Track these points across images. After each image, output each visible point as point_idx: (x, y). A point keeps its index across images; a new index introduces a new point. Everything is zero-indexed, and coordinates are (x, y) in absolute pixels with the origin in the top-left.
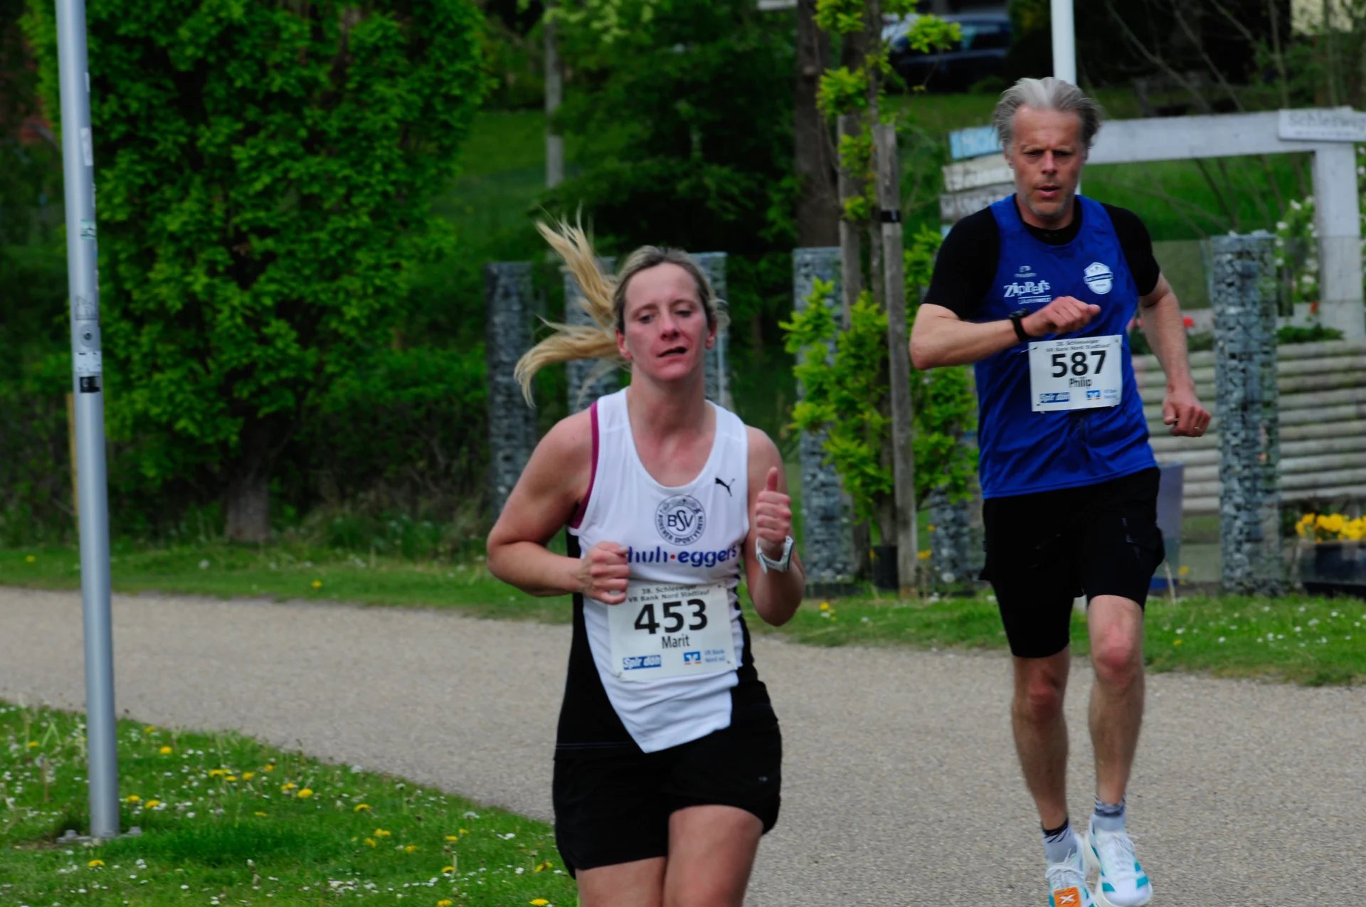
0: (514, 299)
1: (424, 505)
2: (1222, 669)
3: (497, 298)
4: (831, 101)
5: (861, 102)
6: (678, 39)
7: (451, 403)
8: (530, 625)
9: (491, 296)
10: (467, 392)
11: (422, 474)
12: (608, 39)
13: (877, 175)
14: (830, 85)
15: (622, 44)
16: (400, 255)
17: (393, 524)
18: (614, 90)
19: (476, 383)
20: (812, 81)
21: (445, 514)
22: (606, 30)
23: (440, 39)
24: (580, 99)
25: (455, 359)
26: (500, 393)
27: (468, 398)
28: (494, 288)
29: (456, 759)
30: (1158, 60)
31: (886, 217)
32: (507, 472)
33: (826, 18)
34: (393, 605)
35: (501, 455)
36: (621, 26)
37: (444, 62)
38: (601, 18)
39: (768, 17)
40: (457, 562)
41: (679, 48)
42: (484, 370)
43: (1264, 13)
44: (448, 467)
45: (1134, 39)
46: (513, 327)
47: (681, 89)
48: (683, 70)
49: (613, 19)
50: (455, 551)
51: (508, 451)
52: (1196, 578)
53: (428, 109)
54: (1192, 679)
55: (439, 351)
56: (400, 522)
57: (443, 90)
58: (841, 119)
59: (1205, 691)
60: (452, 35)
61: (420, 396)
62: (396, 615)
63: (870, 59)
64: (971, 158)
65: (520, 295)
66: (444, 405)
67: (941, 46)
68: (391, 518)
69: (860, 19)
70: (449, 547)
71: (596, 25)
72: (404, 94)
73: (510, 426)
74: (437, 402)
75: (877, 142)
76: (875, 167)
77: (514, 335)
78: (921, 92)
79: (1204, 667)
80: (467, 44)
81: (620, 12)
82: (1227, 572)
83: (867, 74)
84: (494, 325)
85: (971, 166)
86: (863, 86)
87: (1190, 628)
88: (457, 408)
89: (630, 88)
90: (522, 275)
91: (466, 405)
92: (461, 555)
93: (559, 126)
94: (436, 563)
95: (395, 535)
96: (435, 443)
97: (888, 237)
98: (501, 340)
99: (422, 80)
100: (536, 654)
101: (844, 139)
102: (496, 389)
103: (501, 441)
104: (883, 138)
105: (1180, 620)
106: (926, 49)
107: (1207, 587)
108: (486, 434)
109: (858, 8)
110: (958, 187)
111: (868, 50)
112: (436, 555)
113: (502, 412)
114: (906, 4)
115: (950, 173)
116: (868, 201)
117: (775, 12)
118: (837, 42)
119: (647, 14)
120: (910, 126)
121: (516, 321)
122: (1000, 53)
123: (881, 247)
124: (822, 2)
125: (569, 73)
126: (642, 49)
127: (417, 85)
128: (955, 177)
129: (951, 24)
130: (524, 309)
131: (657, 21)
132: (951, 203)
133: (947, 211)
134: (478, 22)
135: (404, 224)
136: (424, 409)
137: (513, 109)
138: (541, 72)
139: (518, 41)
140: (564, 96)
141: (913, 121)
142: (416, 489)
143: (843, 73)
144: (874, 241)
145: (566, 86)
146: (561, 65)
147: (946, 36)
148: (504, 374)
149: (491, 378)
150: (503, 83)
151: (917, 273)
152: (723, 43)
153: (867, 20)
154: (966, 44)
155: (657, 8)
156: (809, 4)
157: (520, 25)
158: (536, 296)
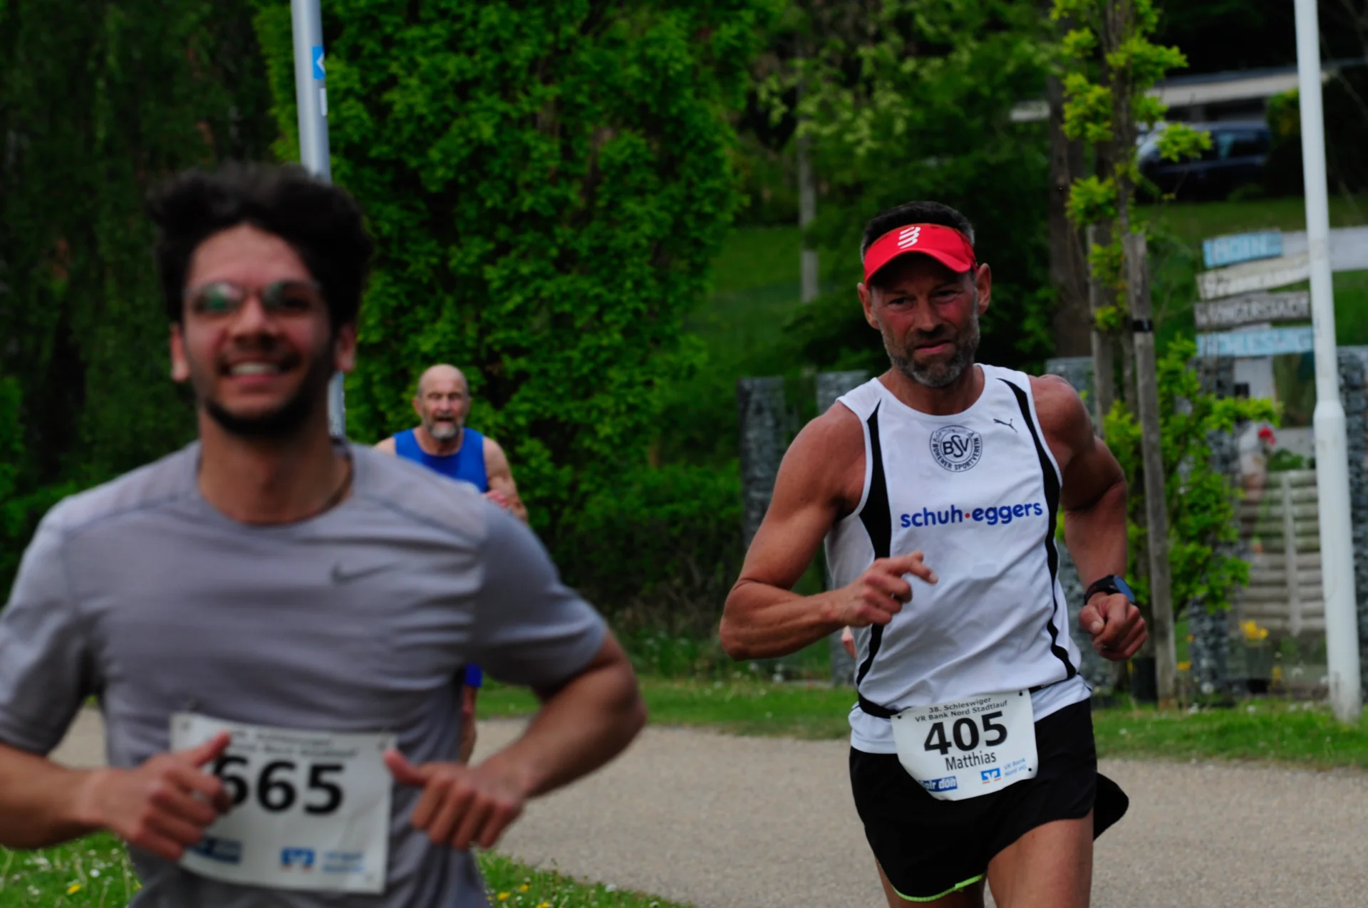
0: (767, 415)
1: (682, 623)
3: (750, 413)
4: (1080, 211)
5: (1111, 211)
6: (930, 152)
7: (706, 520)
8: (787, 742)
9: (744, 411)
10: (722, 507)
11: (678, 591)
12: (861, 151)
13: (1127, 284)
14: (1079, 194)
15: (874, 156)
16: (653, 373)
17: (650, 642)
18: (868, 203)
19: (731, 499)
20: (1063, 192)
21: (701, 632)
22: (859, 142)
23: (691, 156)
24: (834, 213)
25: (708, 475)
26: (754, 509)
27: (723, 515)
28: (747, 403)
29: (712, 876)
31: (1138, 326)
33: (1073, 128)
36: (874, 138)
37: (695, 179)
38: (854, 131)
39: (1021, 128)
40: (714, 679)
41: (932, 162)
42: (738, 486)
44: (705, 583)
46: (766, 443)
48: (936, 183)
49: (865, 131)
50: (711, 669)
53: (678, 226)
55: (694, 468)
56: (657, 640)
57: (695, 207)
58: (1091, 230)
60: (703, 152)
61: (675, 513)
63: (1119, 168)
64: (1225, 266)
65: (774, 411)
66: (699, 522)
67: (1192, 154)
68: (648, 636)
69: (1110, 129)
70: (706, 664)
71: (849, 138)
72: (654, 211)
74: (692, 519)
75: (1127, 251)
76: (1126, 275)
77: (768, 451)
78: (1171, 202)
80: (719, 162)
81: (873, 126)
83: (1116, 183)
84: (747, 440)
85: (1225, 274)
86: (1112, 195)
88: (712, 524)
90: (775, 390)
91: (721, 522)
92: (718, 673)
93: (812, 241)
94: (692, 681)
95: (652, 653)
96: (691, 560)
97: (1141, 347)
98: (754, 456)
99: (672, 198)
100: (793, 770)
101: (1095, 249)
102: (750, 505)
104: (1134, 247)
106: (1175, 158)
109: (1106, 118)
110: (1210, 295)
111: (1118, 159)
112: (693, 672)
114: (1154, 112)
115: (1203, 282)
116: (1120, 310)
117: (1028, 123)
118: (1090, 153)
119: (900, 126)
120: (1162, 234)
121: (769, 436)
122: (1259, 160)
123: (1134, 357)
124: (1070, 112)
125: (824, 188)
126: (895, 163)
127: (667, 202)
128: (1209, 286)
129: (1201, 132)
130: (778, 424)
131: (909, 133)
132: (1204, 311)
133: (1201, 319)
134: (729, 139)
135: (656, 341)
136: (680, 527)
137: (769, 224)
138: (795, 187)
139: (772, 156)
140: (818, 211)
141: (1168, 229)
142: (672, 606)
143: (1093, 182)
144: (1127, 350)
145: (821, 201)
146: (815, 180)
147: (1196, 145)
148: (758, 490)
149: (745, 494)
150: (757, 200)
151: (1171, 382)
152: (977, 155)
153: (1117, 129)
154: (1224, 152)
155: (909, 120)
156: (1057, 114)
157: (774, 141)
158: (789, 411)
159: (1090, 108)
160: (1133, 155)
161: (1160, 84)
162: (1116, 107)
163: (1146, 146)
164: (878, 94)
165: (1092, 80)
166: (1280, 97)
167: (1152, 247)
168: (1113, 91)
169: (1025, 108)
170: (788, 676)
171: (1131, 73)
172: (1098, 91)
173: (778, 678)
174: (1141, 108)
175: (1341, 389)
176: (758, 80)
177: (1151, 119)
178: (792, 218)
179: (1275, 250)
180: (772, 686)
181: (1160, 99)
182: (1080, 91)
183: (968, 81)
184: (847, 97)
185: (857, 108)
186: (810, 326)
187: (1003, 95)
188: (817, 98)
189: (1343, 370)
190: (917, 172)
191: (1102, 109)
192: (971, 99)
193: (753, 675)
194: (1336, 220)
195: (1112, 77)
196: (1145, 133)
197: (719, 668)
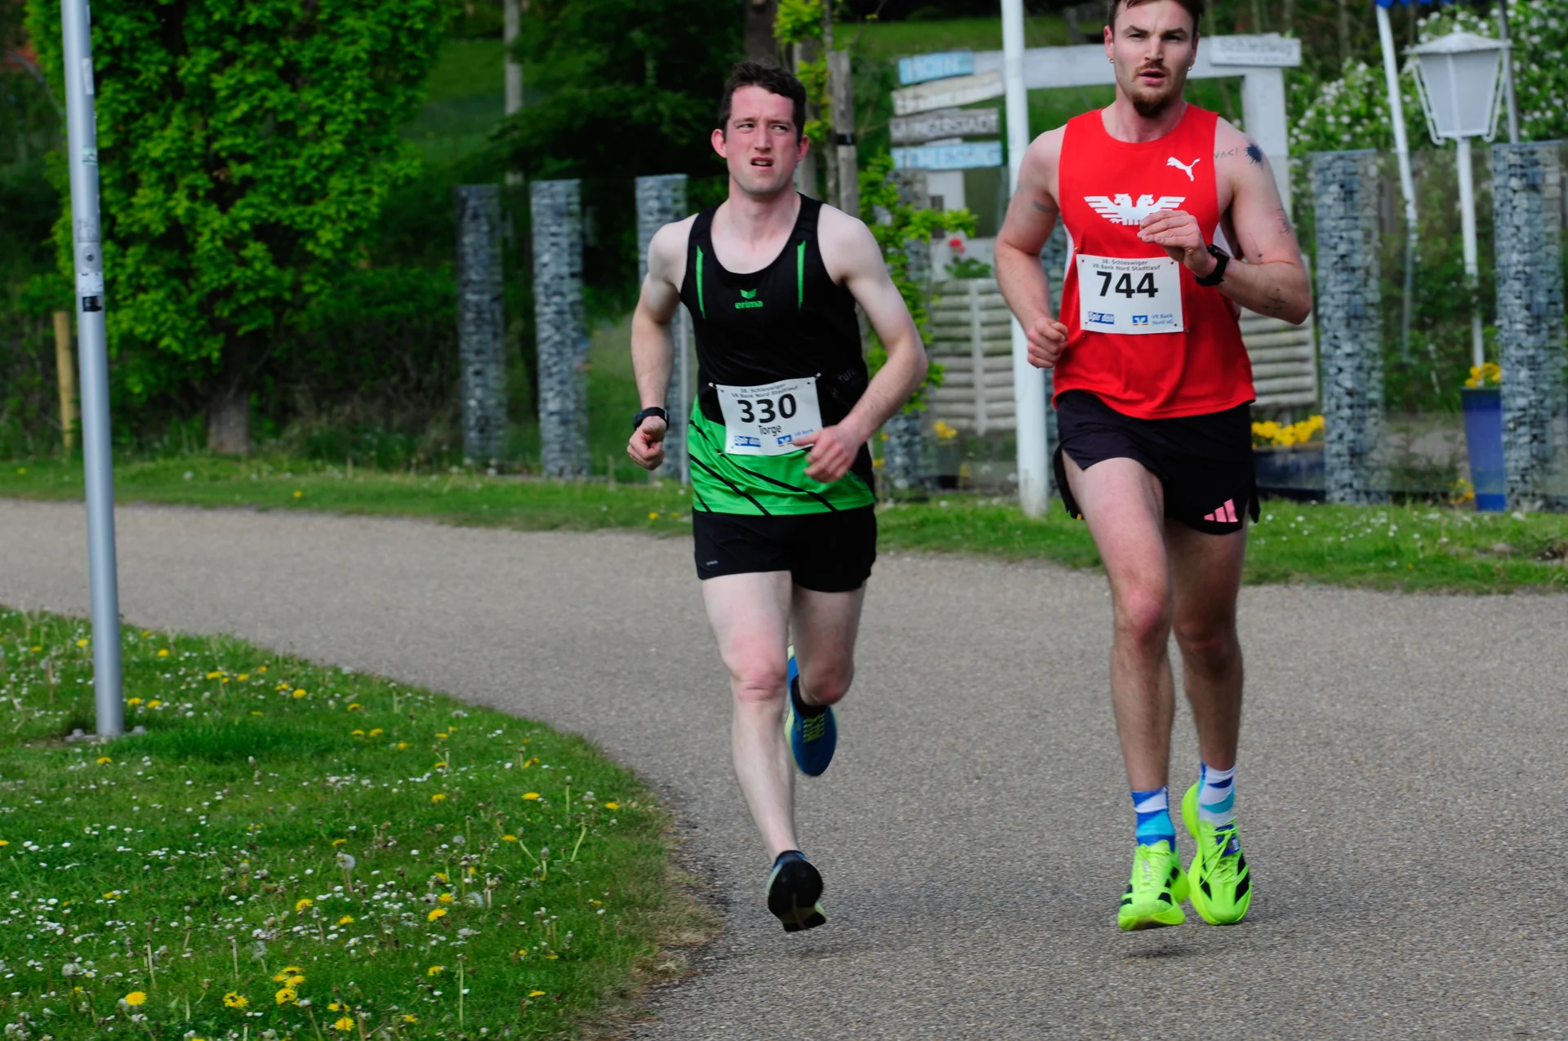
0: (483, 220)
1: (397, 420)
3: (466, 219)
4: (787, 30)
5: (817, 30)
7: (422, 320)
8: (503, 533)
9: (460, 217)
10: (437, 309)
11: (395, 388)
13: (832, 100)
14: (787, 14)
16: (372, 181)
17: (368, 437)
19: (446, 301)
20: (764, 10)
21: (416, 427)
24: (539, 28)
25: (423, 277)
26: (469, 310)
27: (438, 315)
28: (463, 210)
31: (841, 140)
32: (477, 386)
34: (371, 514)
35: (471, 369)
40: (431, 472)
42: (453, 288)
44: (420, 382)
46: (481, 247)
47: (635, 18)
50: (429, 461)
51: (477, 366)
53: (394, 40)
55: (408, 270)
56: (375, 434)
58: (797, 48)
61: (392, 314)
62: (374, 523)
64: (918, 84)
65: (488, 216)
66: (415, 322)
68: (366, 431)
70: (422, 457)
72: (373, 26)
73: (480, 342)
74: (408, 320)
75: (831, 69)
76: (831, 92)
77: (482, 255)
78: (873, 21)
84: (463, 245)
85: (920, 90)
86: (818, 15)
88: (428, 324)
90: (490, 198)
92: (434, 466)
93: (518, 54)
94: (410, 473)
95: (370, 447)
96: (408, 360)
97: (843, 159)
98: (470, 260)
101: (801, 65)
102: (466, 306)
103: (471, 357)
104: (837, 65)
108: (456, 349)
110: (907, 111)
112: (410, 466)
113: (471, 329)
115: (897, 98)
116: (824, 124)
121: (484, 241)
123: (837, 169)
125: (526, 3)
127: (386, 17)
128: (903, 102)
130: (492, 230)
132: (899, 126)
133: (896, 134)
135: (376, 150)
136: (396, 326)
140: (522, 26)
142: (390, 403)
144: (831, 164)
145: (524, 17)
148: (474, 292)
149: (461, 296)
151: (873, 193)
158: (503, 217)
167: (855, 64)
170: (501, 470)
173: (492, 472)
178: (497, 33)
179: (966, 69)
180: (486, 479)
193: (468, 469)
197: (435, 462)
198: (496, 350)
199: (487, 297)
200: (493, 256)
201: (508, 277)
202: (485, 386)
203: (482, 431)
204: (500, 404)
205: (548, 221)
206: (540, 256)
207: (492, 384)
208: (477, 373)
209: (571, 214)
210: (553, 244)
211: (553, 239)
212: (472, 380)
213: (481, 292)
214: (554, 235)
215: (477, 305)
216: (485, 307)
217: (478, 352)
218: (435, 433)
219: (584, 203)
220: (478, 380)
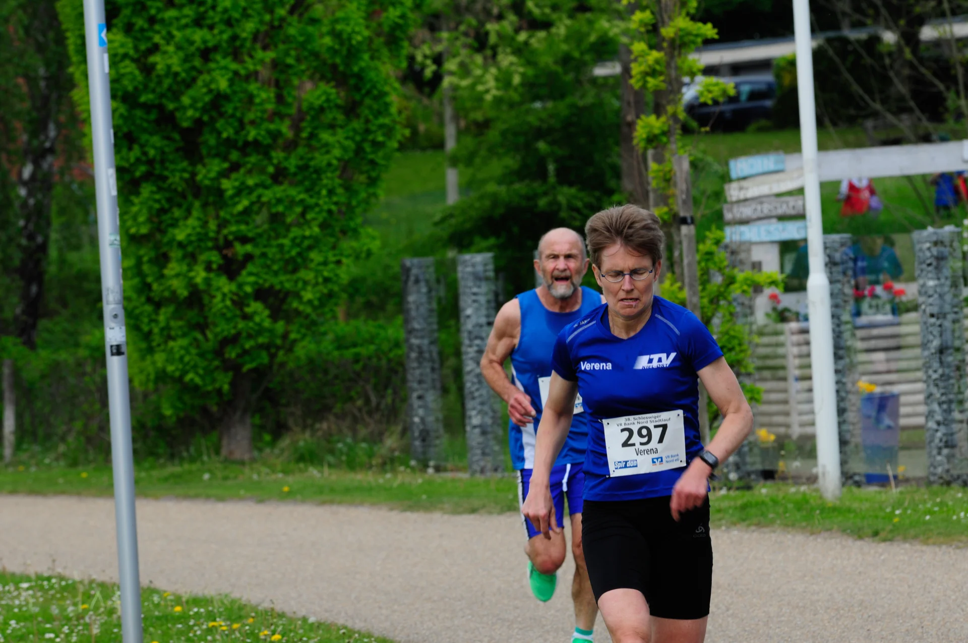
0: (422, 284)
1: (363, 432)
2: (928, 538)
3: (410, 283)
4: (643, 139)
5: (664, 139)
6: (536, 98)
7: (379, 359)
8: (437, 516)
9: (406, 282)
10: (390, 350)
11: (360, 410)
12: (488, 97)
13: (677, 192)
14: (643, 127)
15: (498, 101)
16: (341, 255)
17: (340, 445)
18: (493, 135)
19: (397, 345)
20: (631, 126)
21: (376, 438)
22: (487, 91)
23: (368, 101)
24: (469, 141)
25: (381, 327)
26: (413, 351)
27: (391, 355)
28: (408, 277)
29: (384, 611)
30: (877, 106)
31: (684, 221)
32: (420, 407)
33: (638, 81)
34: (340, 503)
35: (415, 395)
36: (498, 89)
37: (371, 117)
38: (483, 83)
39: (600, 81)
40: (386, 472)
41: (538, 105)
42: (402, 335)
43: (953, 72)
44: (378, 404)
45: (861, 92)
46: (421, 304)
47: (540, 133)
48: (541, 120)
49: (492, 83)
50: (384, 464)
51: (420, 392)
52: (910, 474)
53: (359, 150)
54: (907, 546)
55: (371, 322)
56: (345, 444)
57: (371, 137)
58: (650, 153)
59: (916, 555)
60: (376, 98)
61: (357, 354)
62: (342, 510)
63: (670, 109)
64: (744, 178)
65: (427, 281)
66: (375, 360)
67: (721, 100)
68: (339, 441)
69: (663, 81)
70: (380, 461)
71: (480, 88)
72: (342, 140)
73: (421, 374)
74: (369, 358)
75: (676, 168)
76: (675, 185)
77: (423, 310)
78: (707, 133)
79: (915, 537)
80: (387, 105)
81: (497, 79)
82: (932, 469)
83: (668, 120)
84: (408, 303)
85: (744, 184)
86: (666, 128)
87: (906, 509)
88: (384, 362)
89: (504, 134)
90: (428, 267)
92: (388, 467)
93: (454, 161)
94: (370, 473)
95: (342, 453)
96: (369, 388)
97: (685, 235)
98: (413, 313)
99: (354, 130)
100: (441, 536)
101: (653, 166)
102: (411, 348)
103: (415, 385)
104: (680, 165)
105: (899, 504)
106: (710, 102)
107: (918, 481)
108: (404, 381)
109: (661, 74)
110: (734, 199)
111: (669, 102)
112: (370, 467)
113: (415, 365)
114: (695, 70)
115: (729, 189)
116: (671, 210)
117: (606, 78)
118: (649, 98)
119: (517, 80)
120: (700, 155)
121: (424, 299)
122: (769, 103)
123: (681, 242)
124: (636, 69)
125: (463, 124)
126: (512, 105)
127: (351, 134)
128: (733, 192)
129: (728, 84)
130: (430, 291)
131: (523, 84)
132: (730, 210)
133: (728, 216)
134: (395, 89)
135: (344, 232)
136: (361, 364)
137: (423, 149)
138: (442, 123)
139: (426, 101)
140: (458, 139)
141: (705, 152)
142: (355, 420)
143: (652, 119)
144: (676, 238)
145: (460, 133)
146: (456, 118)
147: (724, 92)
148: (417, 337)
149: (407, 340)
150: (415, 132)
151: (707, 260)
152: (569, 100)
153: (669, 82)
154: (744, 97)
155: (523, 75)
156: (627, 71)
157: (427, 90)
158: (438, 281)
159: (650, 66)
160: (680, 99)
161: (698, 50)
162: (668, 65)
163: (689, 94)
164: (500, 57)
165: (651, 47)
166: (784, 58)
167: (694, 165)
168: (666, 54)
169: (603, 66)
170: (438, 469)
171: (678, 42)
172: (655, 55)
173: (431, 471)
174: (685, 67)
175: (826, 265)
176: (416, 47)
177: (692, 74)
178: (439, 145)
179: (780, 167)
180: (426, 476)
181: (699, 60)
182: (643, 55)
183: (564, 47)
184: (479, 59)
185: (485, 67)
186: (453, 221)
187: (587, 57)
188: (457, 60)
189: (828, 251)
190: (528, 112)
191: (658, 68)
192: (566, 60)
193: (413, 468)
194: (822, 146)
195: (665, 45)
196: (688, 84)
197: (388, 464)
198: (433, 380)
199: (426, 342)
200: (431, 310)
201: (442, 326)
202: (425, 407)
203: (424, 440)
204: (437, 420)
205: (470, 284)
206: (464, 310)
207: (432, 405)
208: (420, 397)
209: (487, 279)
210: (475, 301)
211: (474, 298)
212: (416, 403)
213: (422, 337)
214: (475, 294)
215: (419, 347)
216: (425, 348)
217: (420, 382)
218: (391, 442)
219: (497, 270)
220: (420, 403)
